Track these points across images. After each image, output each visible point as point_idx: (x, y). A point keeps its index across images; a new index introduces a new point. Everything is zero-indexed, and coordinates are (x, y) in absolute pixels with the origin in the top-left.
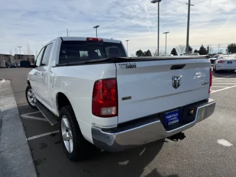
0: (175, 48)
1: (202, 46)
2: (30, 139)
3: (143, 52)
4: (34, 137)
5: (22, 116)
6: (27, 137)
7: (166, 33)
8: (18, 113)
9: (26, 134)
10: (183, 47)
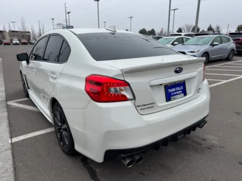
0: (181, 27)
1: (210, 26)
2: (15, 140)
3: (147, 30)
4: (22, 138)
5: (9, 103)
6: (11, 137)
7: (175, 10)
8: (5, 99)
9: (11, 132)
10: (190, 27)
